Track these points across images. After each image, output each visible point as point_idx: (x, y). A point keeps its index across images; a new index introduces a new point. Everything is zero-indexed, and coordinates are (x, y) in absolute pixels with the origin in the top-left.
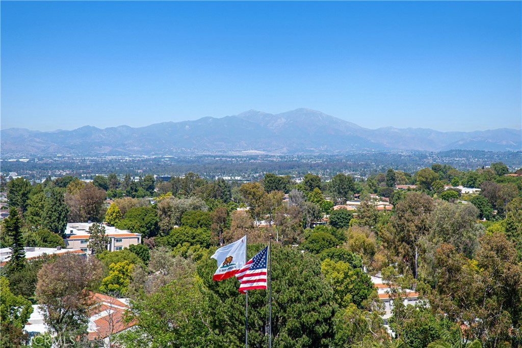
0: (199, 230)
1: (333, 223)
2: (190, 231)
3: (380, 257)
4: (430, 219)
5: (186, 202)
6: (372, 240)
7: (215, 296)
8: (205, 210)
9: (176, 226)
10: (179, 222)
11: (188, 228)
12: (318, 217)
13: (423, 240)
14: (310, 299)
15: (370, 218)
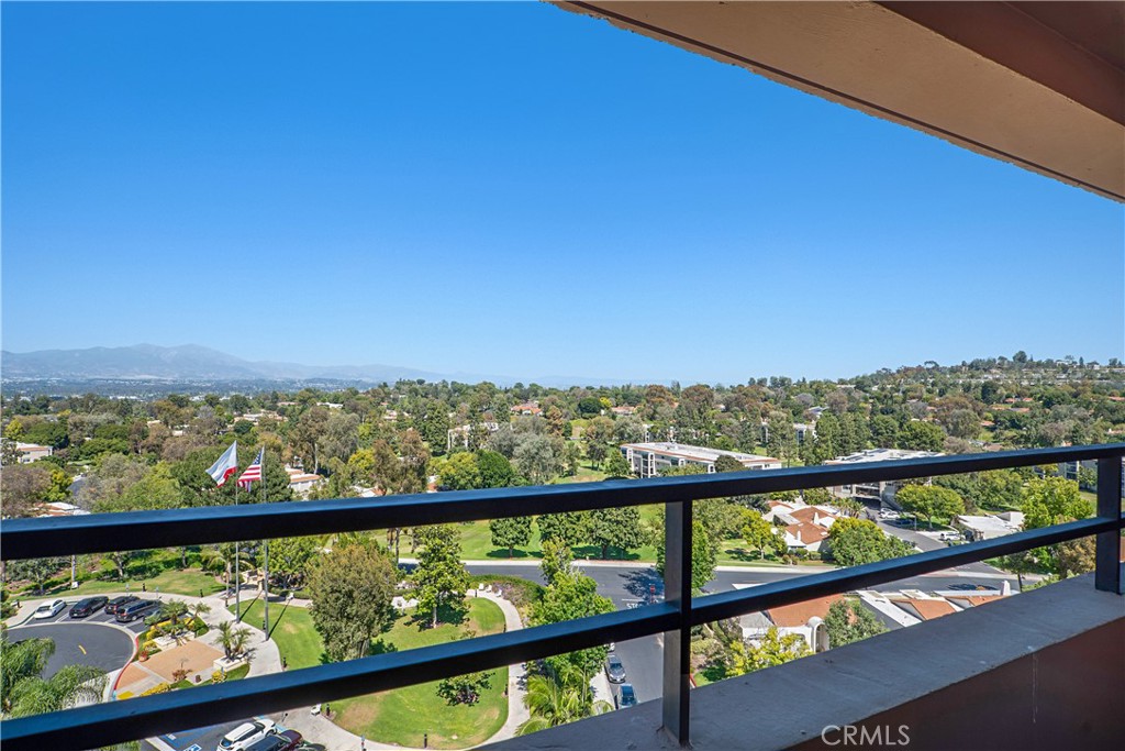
0: (115, 441)
1: (237, 431)
2: (106, 442)
3: (287, 453)
4: (326, 425)
5: (103, 417)
6: (279, 442)
7: (191, 490)
8: (120, 424)
9: (87, 439)
10: (92, 434)
11: (103, 440)
12: (225, 427)
13: (322, 439)
14: (275, 485)
15: (268, 426)
